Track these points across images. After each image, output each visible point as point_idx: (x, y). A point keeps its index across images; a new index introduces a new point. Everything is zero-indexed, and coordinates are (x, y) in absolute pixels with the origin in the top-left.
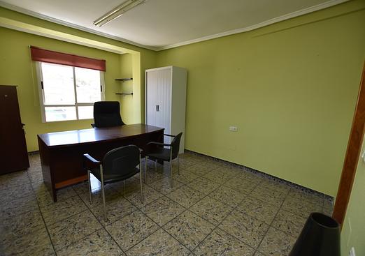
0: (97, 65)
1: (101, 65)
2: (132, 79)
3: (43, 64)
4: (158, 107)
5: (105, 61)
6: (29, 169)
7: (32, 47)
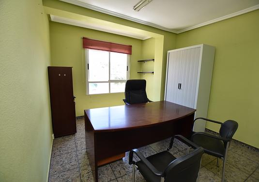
0: (126, 49)
1: (128, 50)
2: (154, 60)
3: (90, 50)
4: (180, 86)
5: (131, 46)
6: (76, 134)
7: (84, 38)
